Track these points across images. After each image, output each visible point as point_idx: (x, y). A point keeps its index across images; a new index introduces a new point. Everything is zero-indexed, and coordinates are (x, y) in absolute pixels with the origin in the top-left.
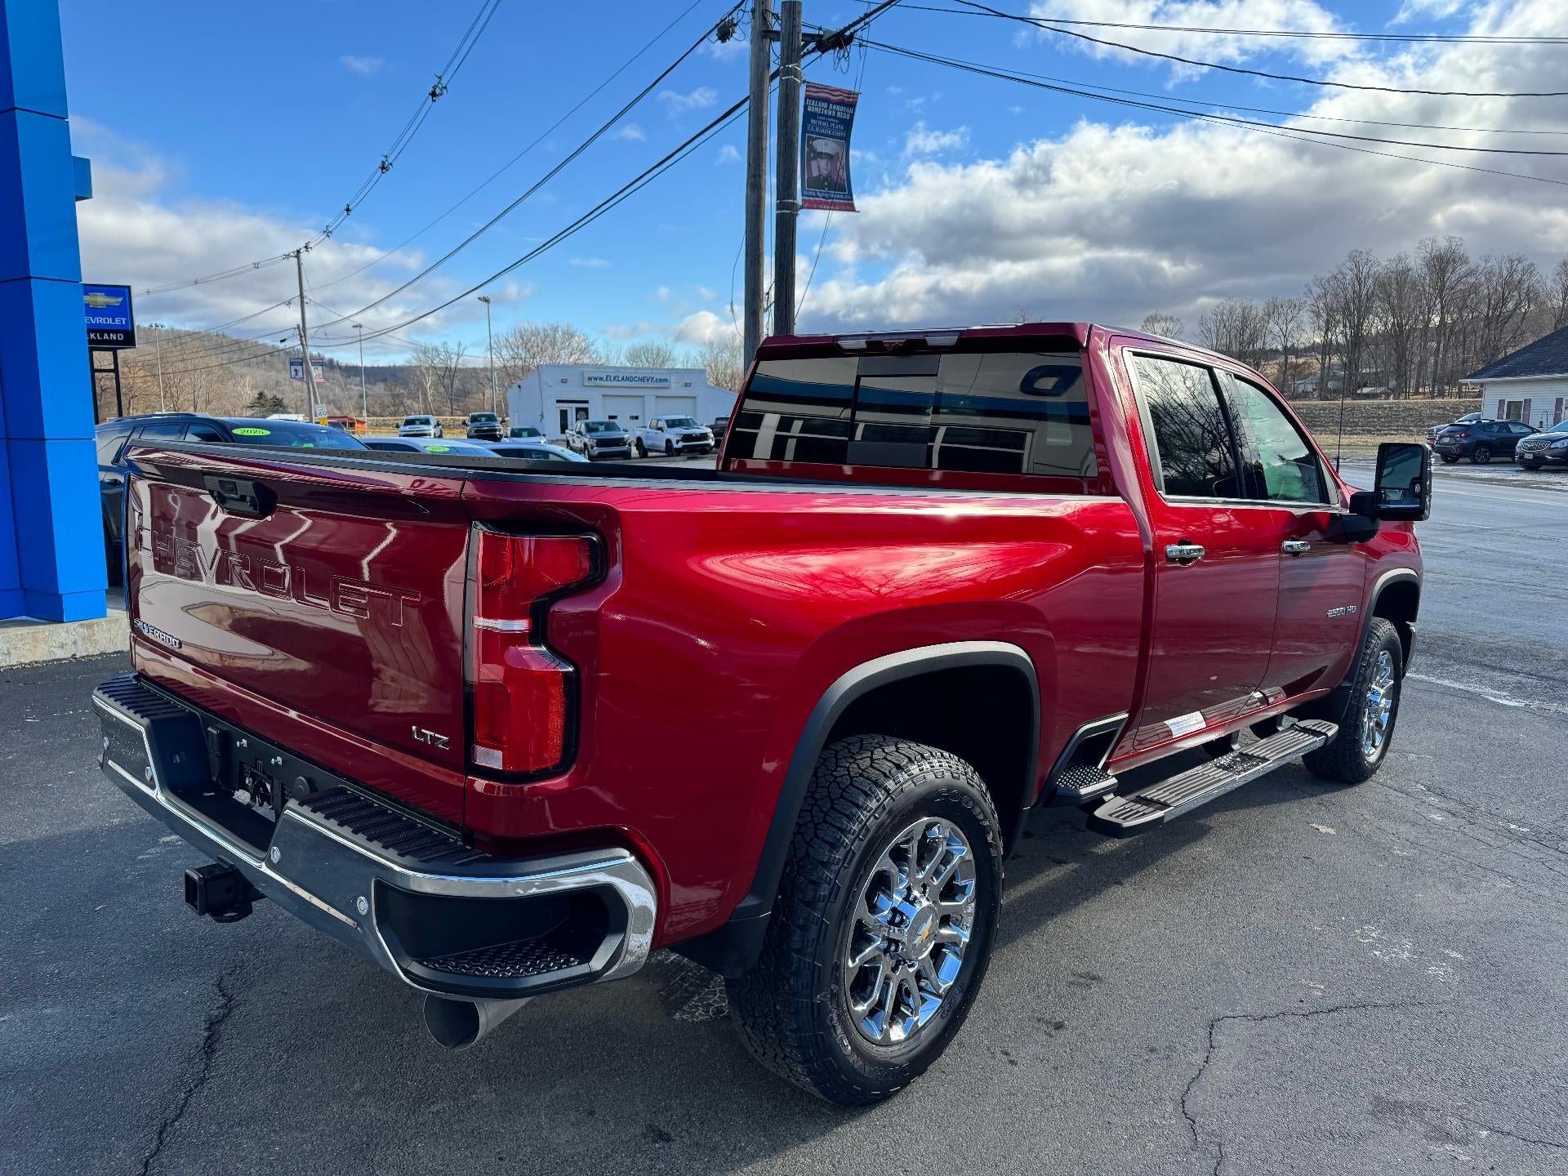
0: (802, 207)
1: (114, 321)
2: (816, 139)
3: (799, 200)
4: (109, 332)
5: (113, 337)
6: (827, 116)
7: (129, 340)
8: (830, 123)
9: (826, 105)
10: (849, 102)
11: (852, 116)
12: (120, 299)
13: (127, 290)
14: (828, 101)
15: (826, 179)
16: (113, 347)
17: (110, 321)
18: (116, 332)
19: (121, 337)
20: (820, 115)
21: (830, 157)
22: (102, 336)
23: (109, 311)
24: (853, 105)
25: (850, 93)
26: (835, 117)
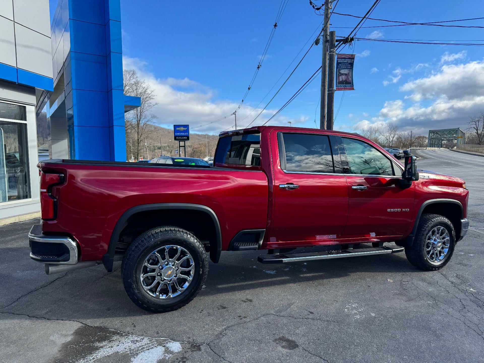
0: (336, 90)
1: (185, 134)
2: (341, 70)
3: (335, 88)
4: (184, 137)
5: (184, 138)
6: (345, 63)
7: (188, 139)
8: (346, 64)
9: (344, 60)
10: (352, 58)
11: (353, 62)
12: (186, 128)
13: (188, 126)
14: (345, 58)
15: (344, 81)
16: (184, 140)
17: (184, 134)
18: (185, 137)
19: (186, 138)
20: (343, 63)
21: (346, 74)
22: (182, 138)
23: (184, 131)
24: (354, 59)
25: (352, 55)
26: (348, 63)
